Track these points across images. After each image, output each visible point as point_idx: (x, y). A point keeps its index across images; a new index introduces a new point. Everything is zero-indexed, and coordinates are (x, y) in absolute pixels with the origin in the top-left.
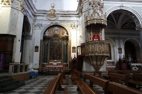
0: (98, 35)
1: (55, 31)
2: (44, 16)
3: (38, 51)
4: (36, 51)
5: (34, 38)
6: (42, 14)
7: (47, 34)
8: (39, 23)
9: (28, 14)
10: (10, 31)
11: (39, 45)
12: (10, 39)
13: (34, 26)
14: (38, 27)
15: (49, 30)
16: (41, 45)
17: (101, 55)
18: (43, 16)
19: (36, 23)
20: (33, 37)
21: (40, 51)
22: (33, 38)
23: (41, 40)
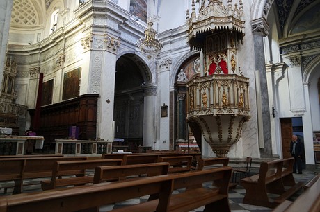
0: (222, 59)
1: (197, 69)
2: (174, 41)
3: (167, 116)
4: (164, 115)
5: (160, 91)
6: (169, 40)
7: (181, 79)
8: (166, 58)
9: (137, 49)
10: (90, 88)
11: (168, 104)
12: (91, 101)
13: (158, 66)
14: (165, 67)
15: (187, 67)
16: (171, 103)
17: (204, 114)
18: (171, 43)
19: (160, 61)
20: (159, 89)
21: (171, 114)
22: (158, 91)
23: (171, 93)
